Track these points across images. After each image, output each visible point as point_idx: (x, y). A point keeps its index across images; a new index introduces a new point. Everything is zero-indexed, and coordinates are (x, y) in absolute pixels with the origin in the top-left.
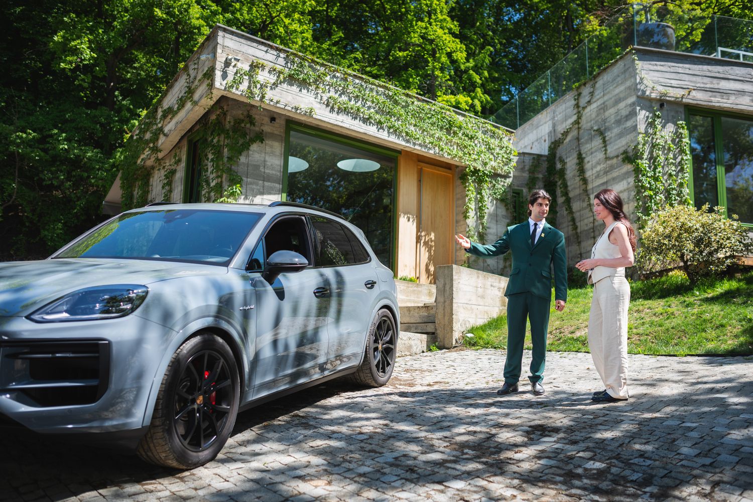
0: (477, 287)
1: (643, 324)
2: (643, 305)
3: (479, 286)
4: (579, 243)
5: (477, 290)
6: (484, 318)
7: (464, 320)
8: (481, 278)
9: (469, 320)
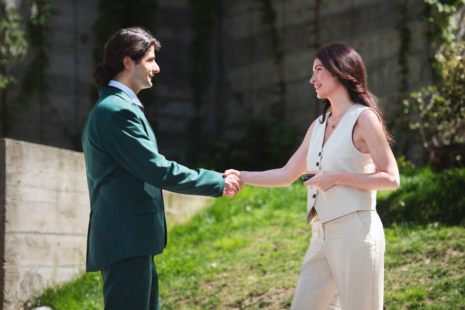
0: (58, 190)
1: (447, 287)
2: (442, 239)
3: (63, 188)
4: (279, 56)
5: (58, 198)
6: (73, 266)
7: (28, 274)
8: (67, 167)
9: (41, 271)
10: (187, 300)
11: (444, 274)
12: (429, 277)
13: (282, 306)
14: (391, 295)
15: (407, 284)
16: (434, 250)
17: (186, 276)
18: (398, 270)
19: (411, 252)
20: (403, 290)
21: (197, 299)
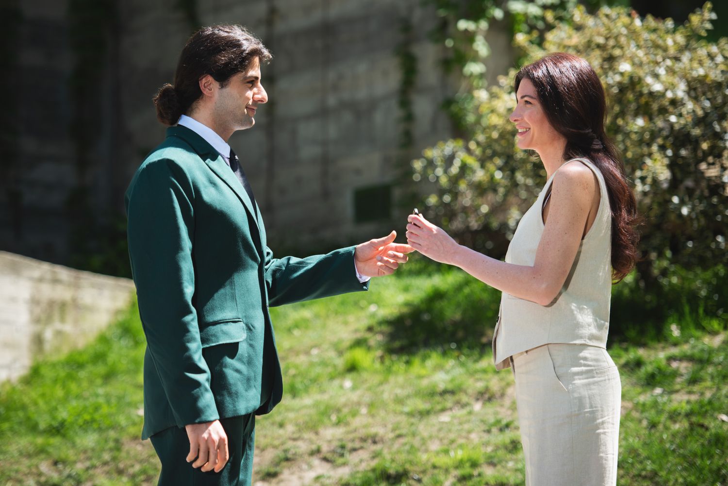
1: (514, 446)
10: (106, 468)
11: (507, 426)
12: (484, 431)
13: (258, 477)
14: (428, 461)
15: (452, 442)
16: (487, 389)
17: (100, 430)
18: (433, 420)
19: (452, 392)
20: (446, 452)
21: (121, 466)
